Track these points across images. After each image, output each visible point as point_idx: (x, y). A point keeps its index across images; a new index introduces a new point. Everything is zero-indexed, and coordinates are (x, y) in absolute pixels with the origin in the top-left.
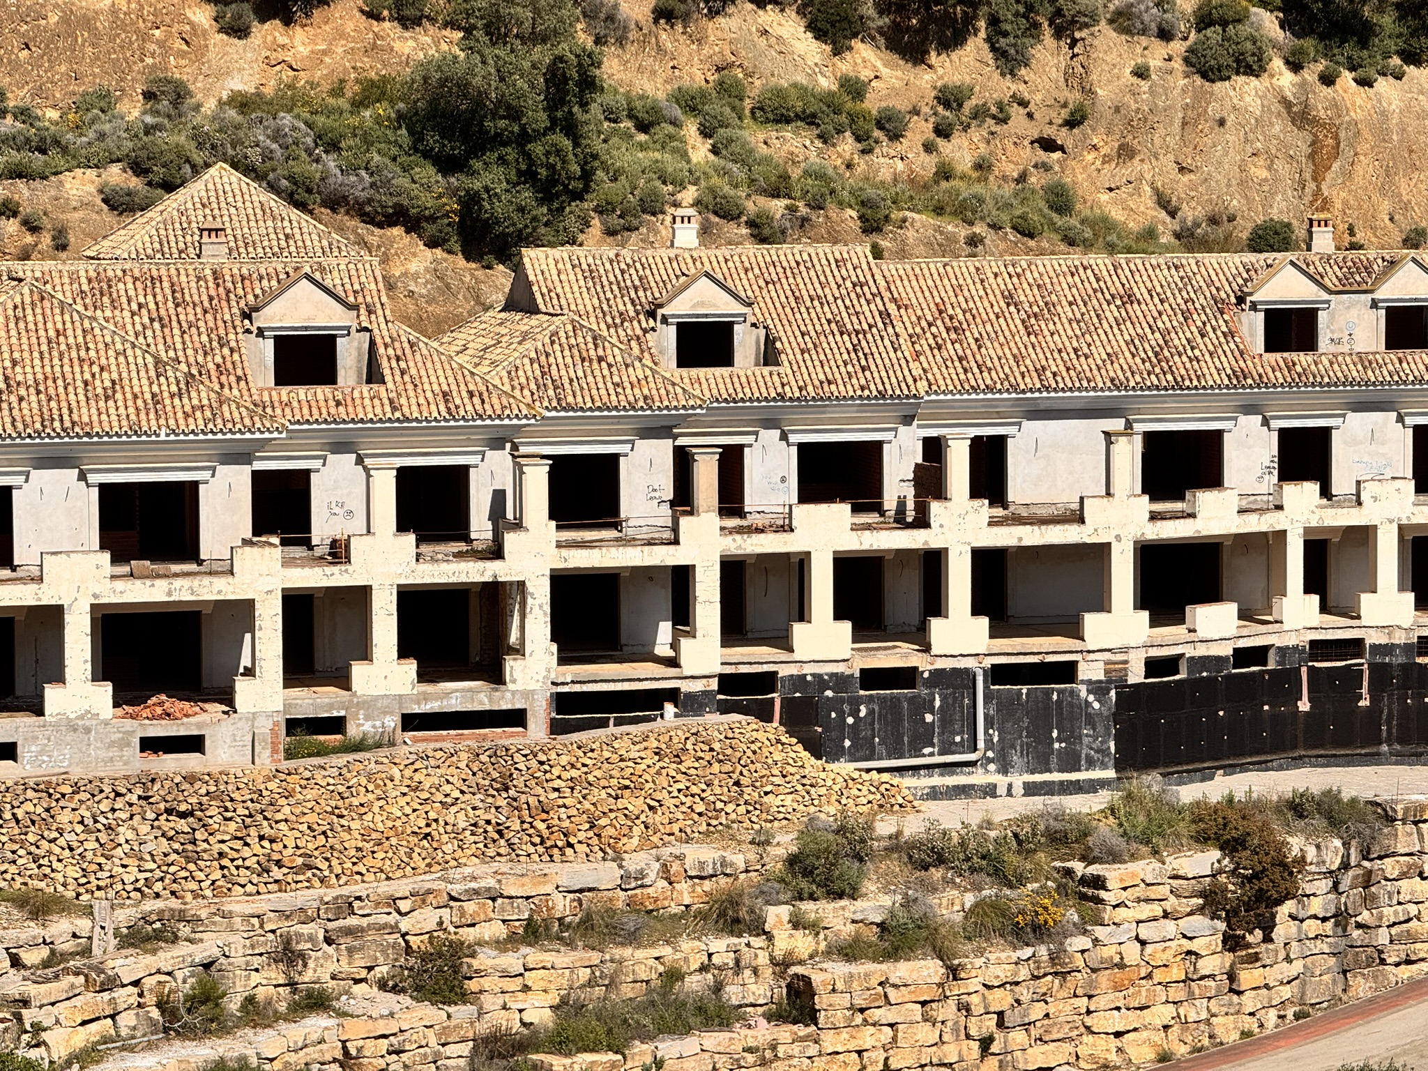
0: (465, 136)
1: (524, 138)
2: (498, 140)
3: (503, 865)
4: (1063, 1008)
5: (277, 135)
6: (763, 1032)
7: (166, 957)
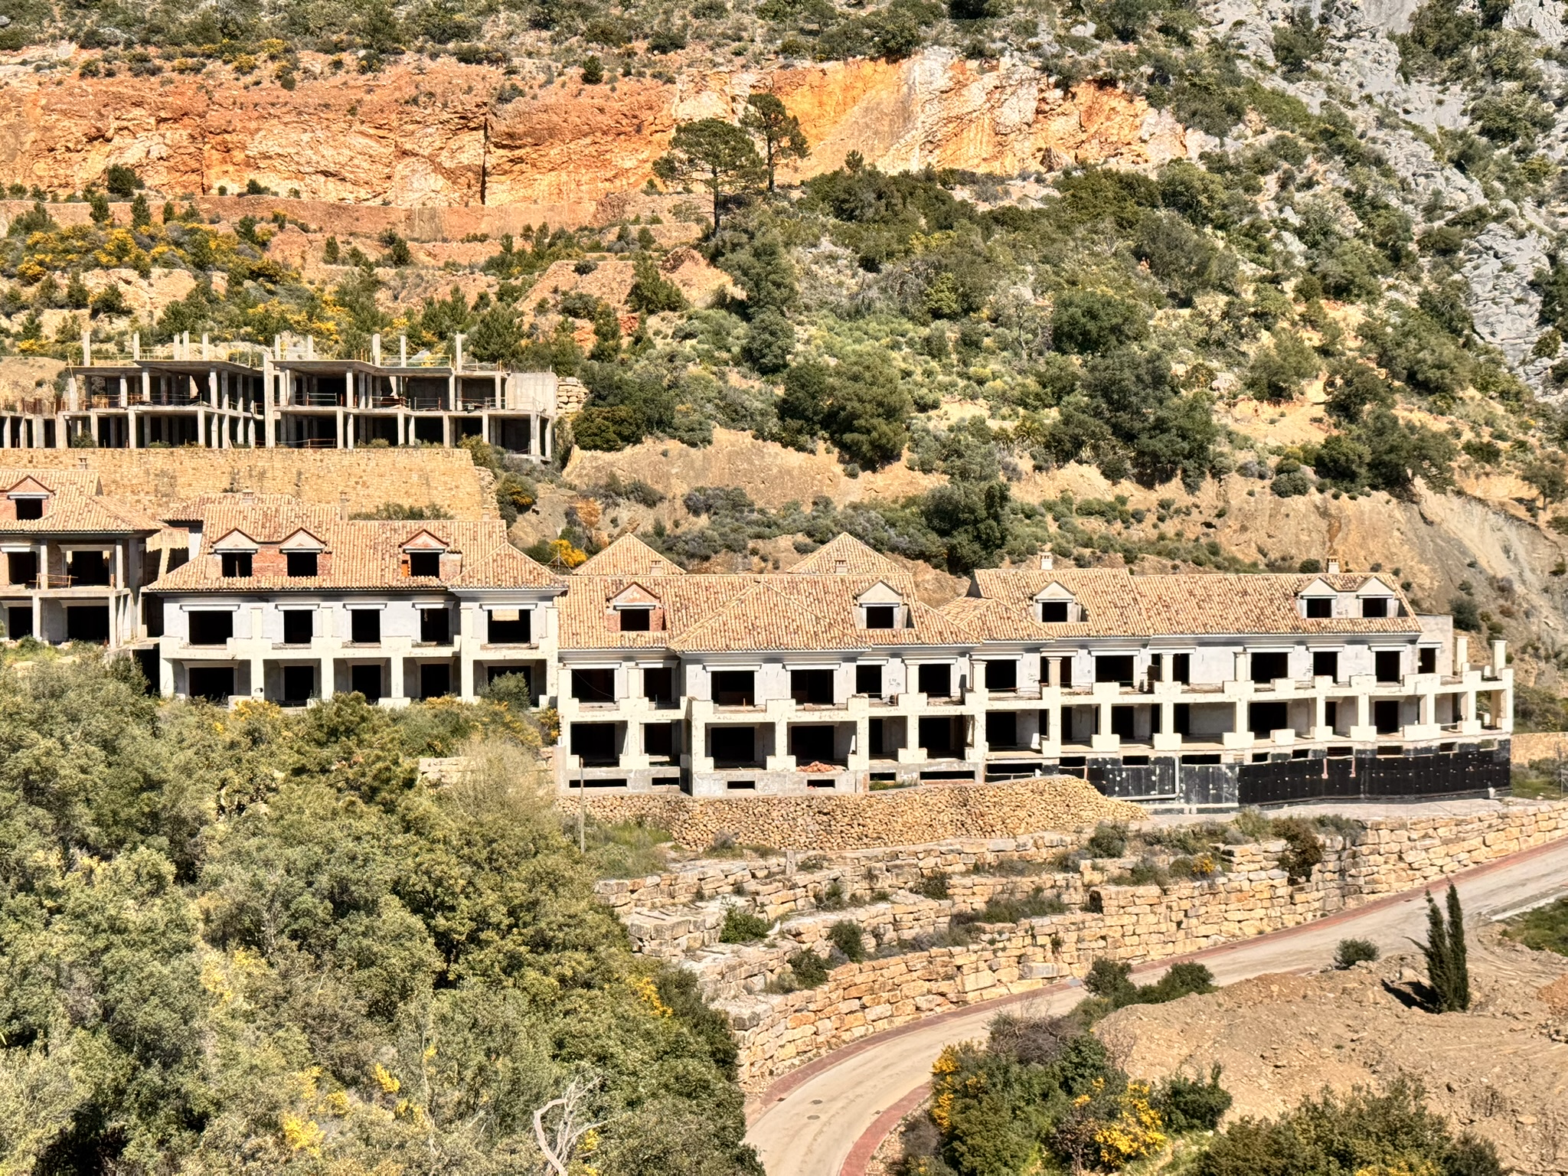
0: (951, 520)
1: (976, 521)
2: (965, 522)
3: (963, 839)
4: (1214, 909)
5: (869, 520)
6: (1079, 916)
7: (818, 875)
